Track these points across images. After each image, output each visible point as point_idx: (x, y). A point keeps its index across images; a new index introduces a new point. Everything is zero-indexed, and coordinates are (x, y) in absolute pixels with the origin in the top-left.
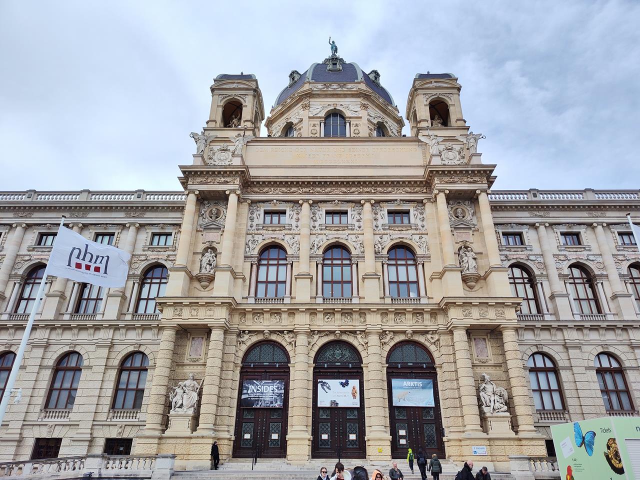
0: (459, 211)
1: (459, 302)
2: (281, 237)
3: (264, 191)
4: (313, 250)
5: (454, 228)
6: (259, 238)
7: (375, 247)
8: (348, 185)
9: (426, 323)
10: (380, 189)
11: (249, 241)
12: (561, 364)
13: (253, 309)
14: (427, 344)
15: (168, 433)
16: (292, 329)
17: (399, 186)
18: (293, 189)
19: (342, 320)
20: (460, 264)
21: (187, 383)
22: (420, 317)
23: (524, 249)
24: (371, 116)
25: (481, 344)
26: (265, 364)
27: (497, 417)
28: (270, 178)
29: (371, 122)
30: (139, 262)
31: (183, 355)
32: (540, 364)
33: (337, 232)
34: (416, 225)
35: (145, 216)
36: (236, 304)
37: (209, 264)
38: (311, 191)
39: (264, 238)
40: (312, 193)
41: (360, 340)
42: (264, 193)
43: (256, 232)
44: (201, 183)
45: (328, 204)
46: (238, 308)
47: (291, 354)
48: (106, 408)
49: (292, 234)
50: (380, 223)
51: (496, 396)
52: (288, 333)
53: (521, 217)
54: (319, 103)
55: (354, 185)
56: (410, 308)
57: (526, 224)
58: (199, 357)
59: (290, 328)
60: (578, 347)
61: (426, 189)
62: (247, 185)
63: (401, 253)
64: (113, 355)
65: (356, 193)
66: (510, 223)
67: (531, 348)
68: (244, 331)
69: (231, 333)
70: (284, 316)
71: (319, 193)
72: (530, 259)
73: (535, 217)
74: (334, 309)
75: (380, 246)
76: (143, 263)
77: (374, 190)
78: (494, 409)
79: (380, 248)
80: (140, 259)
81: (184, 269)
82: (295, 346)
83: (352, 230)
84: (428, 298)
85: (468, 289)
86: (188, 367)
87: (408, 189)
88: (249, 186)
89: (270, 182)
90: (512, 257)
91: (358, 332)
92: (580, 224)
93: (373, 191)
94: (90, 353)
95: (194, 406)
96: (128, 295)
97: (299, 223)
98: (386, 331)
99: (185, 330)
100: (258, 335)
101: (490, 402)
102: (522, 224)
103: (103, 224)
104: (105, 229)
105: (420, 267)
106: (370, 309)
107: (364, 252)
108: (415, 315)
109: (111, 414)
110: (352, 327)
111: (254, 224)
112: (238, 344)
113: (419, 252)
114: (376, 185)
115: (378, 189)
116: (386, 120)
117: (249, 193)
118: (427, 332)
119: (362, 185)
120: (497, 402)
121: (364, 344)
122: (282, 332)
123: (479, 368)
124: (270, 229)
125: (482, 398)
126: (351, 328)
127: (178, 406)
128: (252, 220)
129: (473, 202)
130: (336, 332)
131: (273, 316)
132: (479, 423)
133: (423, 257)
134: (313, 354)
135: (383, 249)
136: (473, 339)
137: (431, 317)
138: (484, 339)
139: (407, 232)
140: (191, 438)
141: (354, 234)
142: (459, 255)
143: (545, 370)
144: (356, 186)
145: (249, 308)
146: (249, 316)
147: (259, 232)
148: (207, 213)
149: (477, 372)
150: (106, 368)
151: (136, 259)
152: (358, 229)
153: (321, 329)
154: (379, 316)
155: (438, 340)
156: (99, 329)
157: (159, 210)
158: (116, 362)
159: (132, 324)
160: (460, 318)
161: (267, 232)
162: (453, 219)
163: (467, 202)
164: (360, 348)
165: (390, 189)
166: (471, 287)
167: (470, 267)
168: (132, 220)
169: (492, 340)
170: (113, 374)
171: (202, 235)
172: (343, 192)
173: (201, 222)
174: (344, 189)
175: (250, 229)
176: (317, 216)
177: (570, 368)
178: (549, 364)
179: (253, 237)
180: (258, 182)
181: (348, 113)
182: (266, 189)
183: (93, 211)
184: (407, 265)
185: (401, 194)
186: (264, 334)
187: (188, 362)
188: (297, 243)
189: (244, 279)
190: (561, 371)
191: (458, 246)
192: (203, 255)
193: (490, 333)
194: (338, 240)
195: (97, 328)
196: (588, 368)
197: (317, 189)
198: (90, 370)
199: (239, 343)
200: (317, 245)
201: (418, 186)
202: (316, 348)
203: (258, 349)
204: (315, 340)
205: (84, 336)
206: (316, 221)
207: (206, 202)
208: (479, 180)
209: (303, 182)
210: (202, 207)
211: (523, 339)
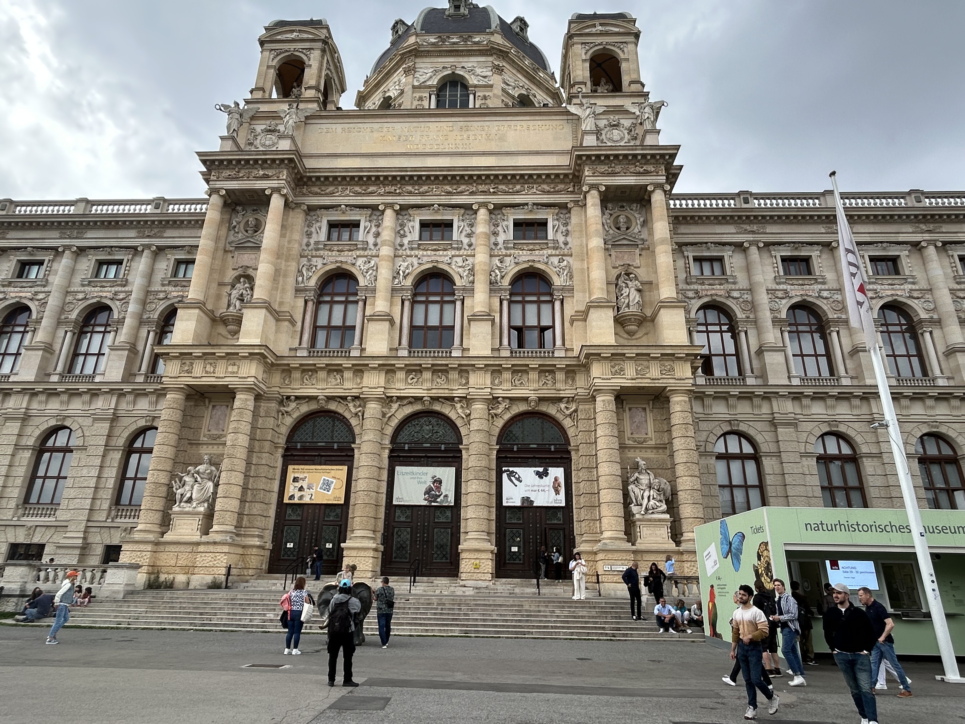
0: (622, 219)
1: (606, 353)
2: (350, 260)
3: (328, 191)
4: (397, 280)
5: (612, 245)
6: (318, 262)
7: (491, 275)
8: (454, 181)
9: (559, 386)
10: (504, 187)
11: (303, 266)
12: (764, 448)
13: (301, 365)
14: (559, 417)
15: (168, 537)
16: (358, 394)
17: (532, 183)
18: (372, 189)
19: (433, 380)
20: (617, 298)
21: (201, 468)
22: (549, 377)
23: (723, 282)
24: (508, 85)
25: (639, 416)
26: (320, 444)
27: (650, 520)
28: (336, 172)
29: (508, 94)
30: (156, 301)
31: (199, 430)
32: (734, 448)
33: (435, 253)
34: (556, 241)
35: (165, 235)
36: (275, 357)
37: (240, 299)
38: (398, 191)
39: (325, 261)
40: (399, 194)
41: (460, 411)
42: (327, 195)
43: (314, 253)
44: (230, 178)
45: (424, 211)
46: (278, 362)
47: (357, 430)
48: (106, 505)
49: (366, 256)
50: (501, 239)
51: (652, 491)
52: (353, 400)
53: (724, 234)
54: (429, 65)
55: (463, 181)
56: (534, 363)
57: (730, 244)
58: (221, 433)
59: (355, 392)
60: (794, 424)
61: (574, 186)
62: (302, 183)
63: (530, 284)
64: (117, 432)
65: (467, 193)
66: (706, 243)
67: (722, 425)
68: (288, 398)
69: (269, 399)
70: (348, 375)
71: (410, 193)
72: (732, 295)
73: (743, 234)
74: (420, 365)
75: (498, 273)
76: (162, 302)
77: (493, 188)
78: (647, 509)
79: (499, 277)
80: (157, 297)
81: (199, 305)
82: (363, 419)
83: (459, 249)
84: (566, 350)
85: (626, 336)
86: (205, 447)
87: (546, 187)
88: (305, 184)
89: (335, 178)
90: (704, 293)
91: (456, 399)
92: (811, 244)
93: (492, 190)
94: (85, 429)
95: (208, 501)
96: (140, 348)
97: (379, 240)
98: (499, 397)
99: (202, 394)
100: (310, 403)
101: (643, 499)
102: (724, 244)
103: (106, 247)
104: (110, 254)
105: (557, 304)
106: (473, 365)
107: (473, 282)
108: (543, 374)
109: (113, 513)
110: (447, 391)
111: (312, 241)
112: (280, 416)
113: (557, 281)
114: (497, 181)
115: (500, 187)
116: (533, 92)
117: (304, 195)
118: (560, 400)
119: (475, 181)
120: (653, 498)
121: (464, 417)
122: (344, 398)
123: (632, 450)
124: (336, 248)
125: (632, 494)
126: (446, 393)
127: (185, 499)
128: (309, 235)
129: (645, 206)
130: (424, 399)
131: (332, 376)
132: (623, 529)
133: (563, 289)
134: (389, 431)
135: (502, 277)
136: (627, 409)
137: (567, 377)
138: (645, 409)
139: (541, 252)
140: (198, 544)
141: (461, 256)
142: (617, 285)
143: (742, 457)
144: (467, 183)
145: (295, 363)
146: (297, 375)
147: (318, 253)
148: (242, 225)
149: (629, 456)
150: (105, 450)
151: (151, 297)
152: (467, 248)
153: (402, 395)
154: (488, 376)
155: (576, 411)
156: (97, 395)
157: (183, 226)
158: (121, 441)
159: (142, 387)
160: (607, 377)
161: (330, 253)
162: (611, 232)
163: (635, 205)
164: (459, 423)
165: (518, 187)
166: (631, 334)
167: (631, 304)
168: (146, 241)
169: (655, 410)
170: (116, 457)
171: (233, 257)
172: (446, 192)
173: (232, 238)
174: (448, 188)
175: (305, 248)
176: (406, 229)
177: (778, 454)
178: (748, 449)
179: (309, 260)
180: (318, 178)
181: (472, 80)
182: (331, 189)
183: (92, 228)
184: (539, 303)
185: (535, 194)
186: (318, 402)
187: (206, 439)
188: (373, 270)
189: (293, 322)
190: (763, 458)
191: (615, 272)
192: (233, 286)
193: (653, 400)
194: (436, 264)
195: (94, 394)
196: (806, 455)
197: (407, 187)
198: (84, 452)
199: (280, 414)
200: (404, 272)
201: (562, 182)
202: (394, 423)
203: (311, 423)
204: (393, 410)
205: (77, 405)
206: (404, 236)
207: (239, 208)
208: (653, 169)
209: (386, 177)
210: (234, 216)
211: (710, 412)
